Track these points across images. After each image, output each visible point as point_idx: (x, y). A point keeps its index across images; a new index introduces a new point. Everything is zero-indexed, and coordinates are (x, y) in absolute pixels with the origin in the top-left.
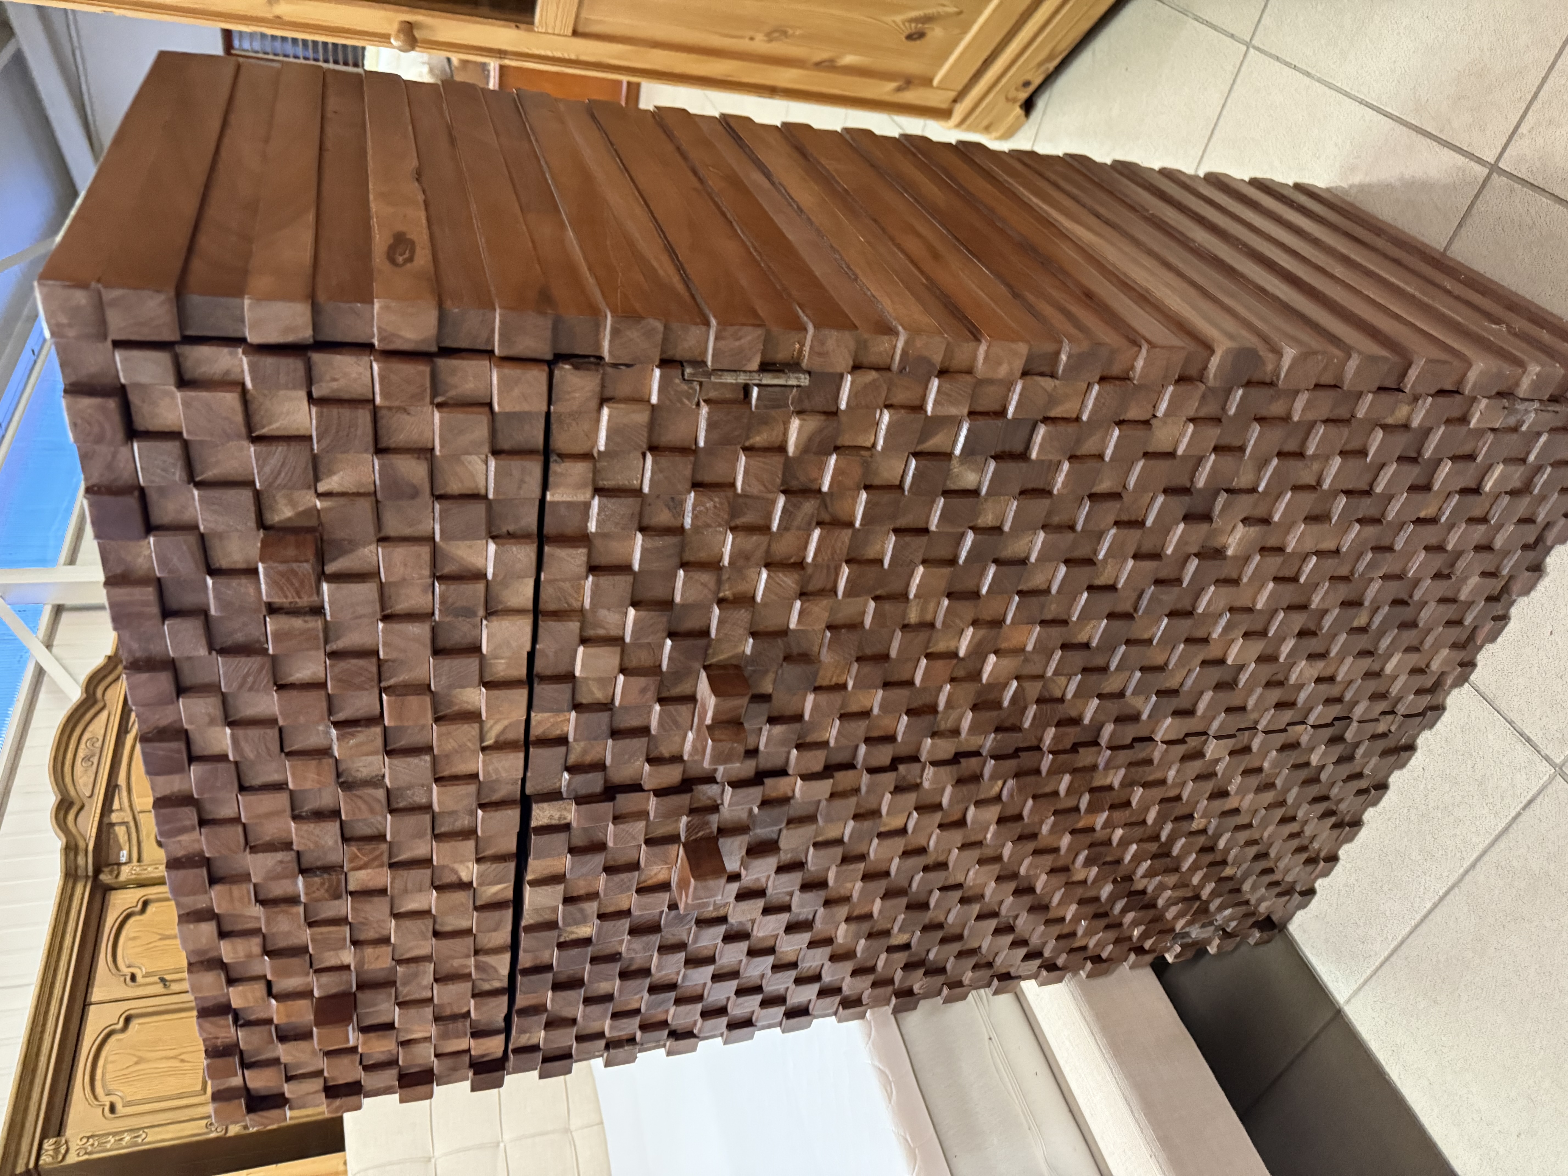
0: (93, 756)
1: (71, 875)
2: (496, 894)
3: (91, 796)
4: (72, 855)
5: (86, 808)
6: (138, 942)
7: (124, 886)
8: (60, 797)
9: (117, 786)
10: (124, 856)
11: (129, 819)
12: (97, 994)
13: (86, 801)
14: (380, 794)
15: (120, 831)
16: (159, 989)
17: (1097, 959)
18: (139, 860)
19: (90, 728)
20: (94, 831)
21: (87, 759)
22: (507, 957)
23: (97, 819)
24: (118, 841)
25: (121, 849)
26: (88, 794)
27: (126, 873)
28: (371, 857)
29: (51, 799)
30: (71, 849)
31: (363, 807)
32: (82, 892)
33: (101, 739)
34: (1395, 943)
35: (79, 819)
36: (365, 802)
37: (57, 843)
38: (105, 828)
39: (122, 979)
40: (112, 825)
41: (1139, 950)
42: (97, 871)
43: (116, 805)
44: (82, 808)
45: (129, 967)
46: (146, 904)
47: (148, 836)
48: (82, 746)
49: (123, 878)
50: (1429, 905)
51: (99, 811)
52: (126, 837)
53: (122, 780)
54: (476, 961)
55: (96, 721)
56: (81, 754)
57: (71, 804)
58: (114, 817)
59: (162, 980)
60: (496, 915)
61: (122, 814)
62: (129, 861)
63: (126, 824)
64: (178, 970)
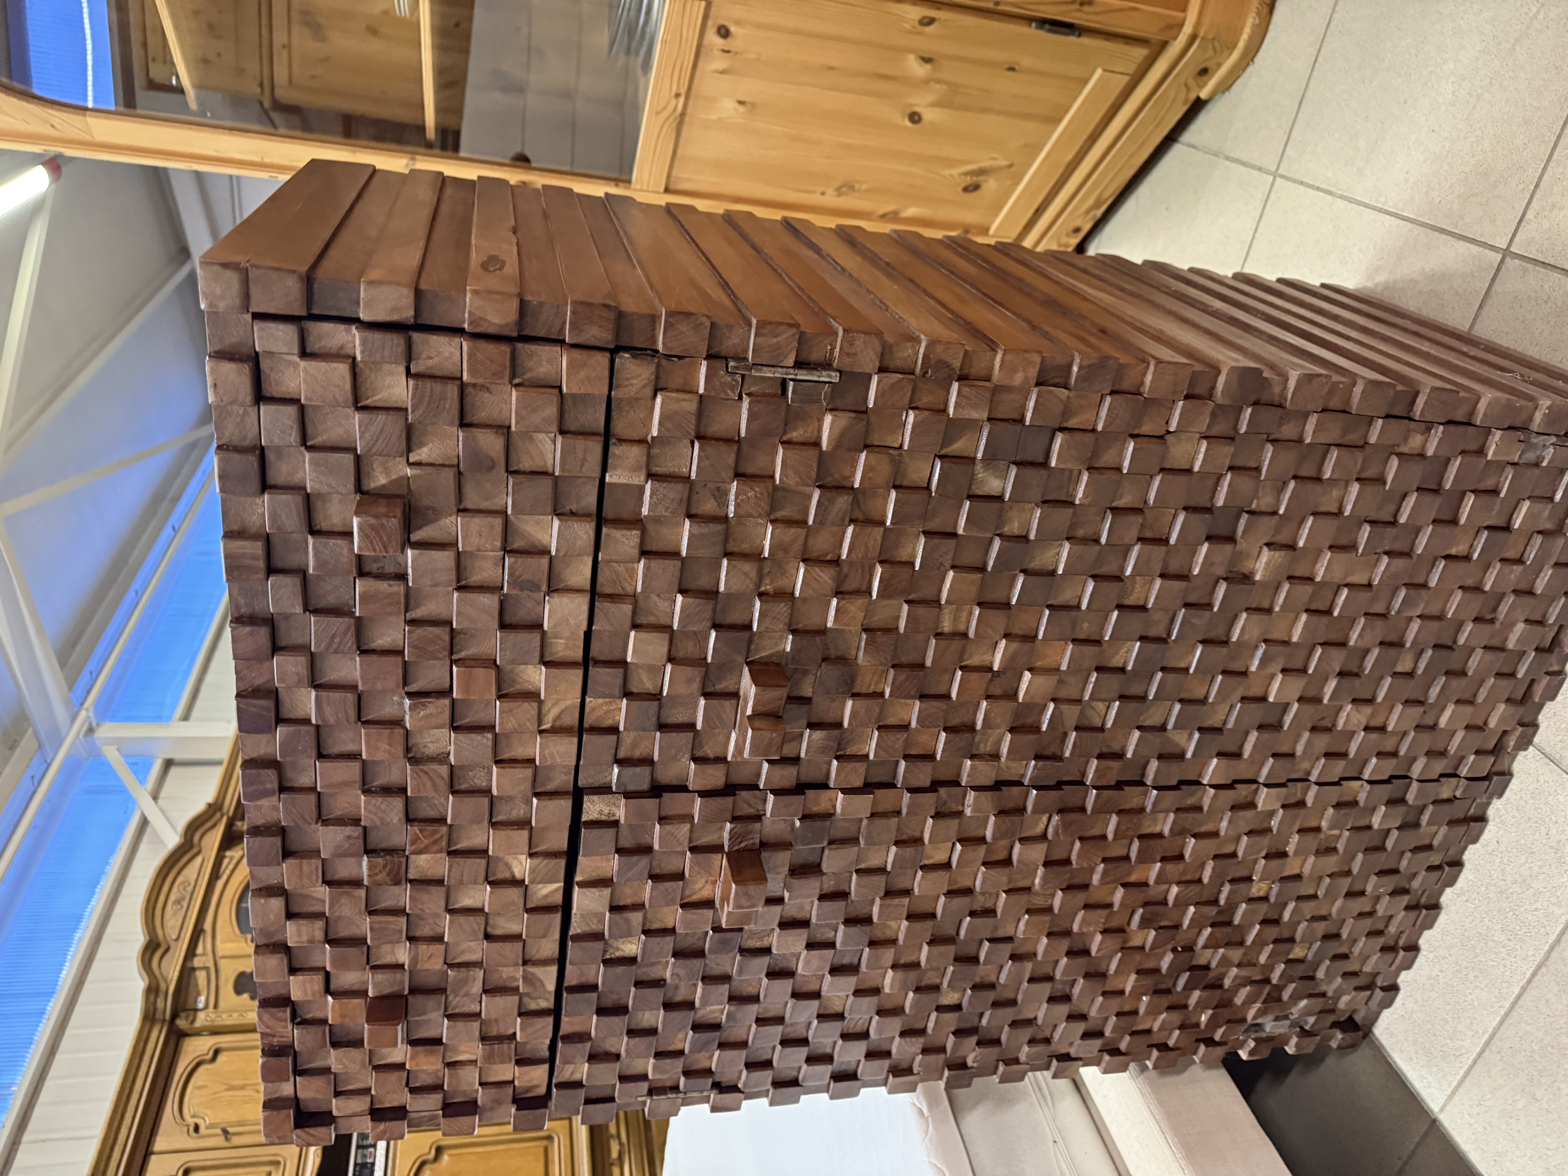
0: (183, 899)
1: (149, 1017)
2: (546, 896)
3: (177, 939)
4: (152, 998)
5: (171, 950)
6: (204, 1091)
7: (198, 1033)
8: (148, 938)
9: (202, 931)
10: (201, 1002)
11: (211, 964)
12: (160, 1144)
13: (172, 944)
14: (444, 770)
15: (201, 976)
16: (220, 1141)
17: (1163, 1047)
18: (216, 1006)
19: (185, 872)
20: (177, 974)
21: (178, 902)
22: (554, 969)
23: (180, 962)
24: (197, 985)
25: (199, 994)
26: (174, 937)
27: (202, 1019)
28: (432, 840)
29: (139, 939)
30: (152, 991)
31: (428, 784)
32: (158, 1036)
33: (193, 883)
34: (1487, 1036)
35: (164, 961)
36: (431, 779)
37: (140, 984)
38: (187, 972)
39: (185, 1129)
40: (194, 969)
41: (1210, 1042)
42: (175, 1016)
43: (200, 950)
44: (167, 950)
45: (193, 1116)
46: (217, 1052)
47: (226, 981)
48: (175, 889)
49: (198, 1024)
50: (1517, 990)
51: (183, 955)
52: (205, 983)
53: (208, 926)
54: (524, 971)
55: (190, 866)
56: (173, 897)
57: (158, 946)
58: (197, 962)
59: (225, 1132)
60: (546, 918)
61: (204, 958)
62: (206, 1007)
63: (207, 969)
64: (240, 1124)
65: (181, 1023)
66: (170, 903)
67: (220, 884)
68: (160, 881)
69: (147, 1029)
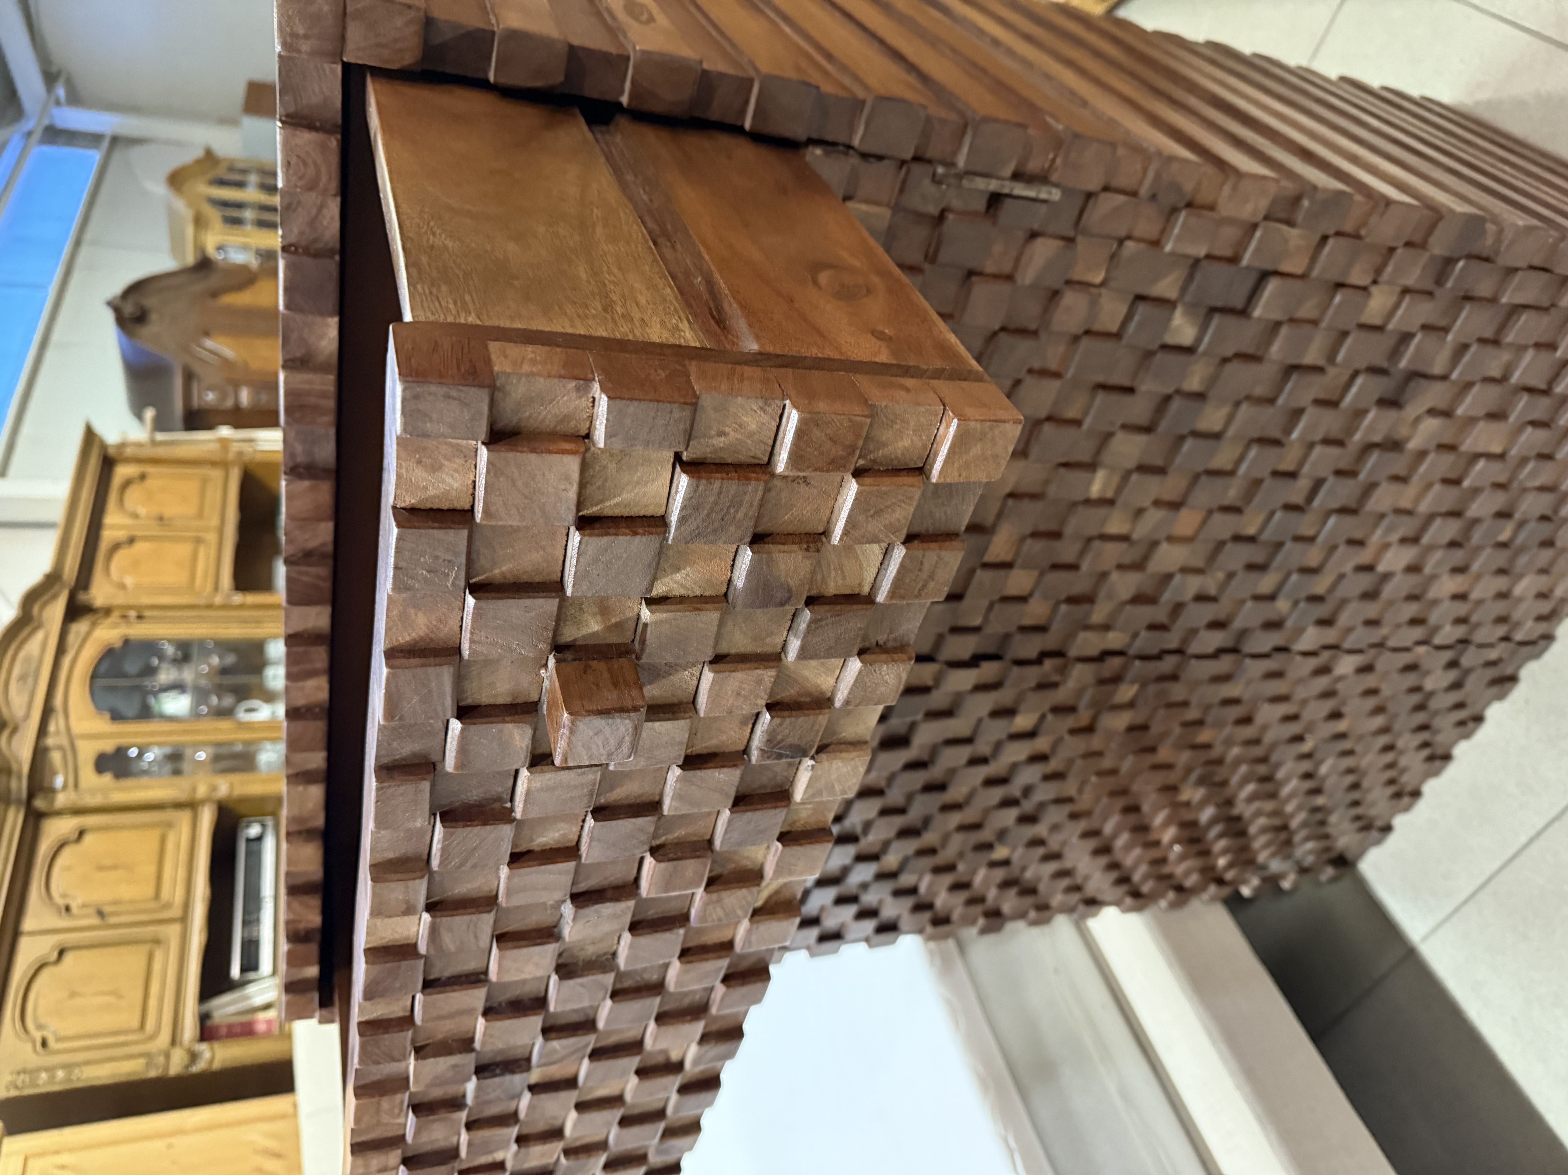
0: (28, 677)
3: (25, 719)
5: (21, 731)
6: (72, 873)
7: (59, 813)
9: (53, 711)
10: (59, 781)
11: (66, 744)
12: (28, 924)
13: (21, 724)
15: (56, 757)
16: (95, 921)
18: (76, 786)
19: (27, 646)
20: (29, 755)
23: (32, 742)
24: (52, 766)
25: (56, 775)
26: (22, 715)
27: (61, 800)
32: (15, 819)
33: (36, 659)
35: (13, 741)
38: (40, 753)
39: (56, 909)
40: (48, 750)
42: (31, 796)
43: (52, 730)
44: (16, 730)
45: (63, 897)
46: (81, 833)
47: (85, 761)
48: (16, 666)
49: (58, 804)
51: (34, 734)
52: (62, 763)
53: (58, 704)
55: (33, 638)
56: (16, 671)
58: (50, 741)
59: (100, 912)
61: (58, 738)
62: (65, 787)
63: (61, 748)
64: (116, 903)
65: (39, 803)
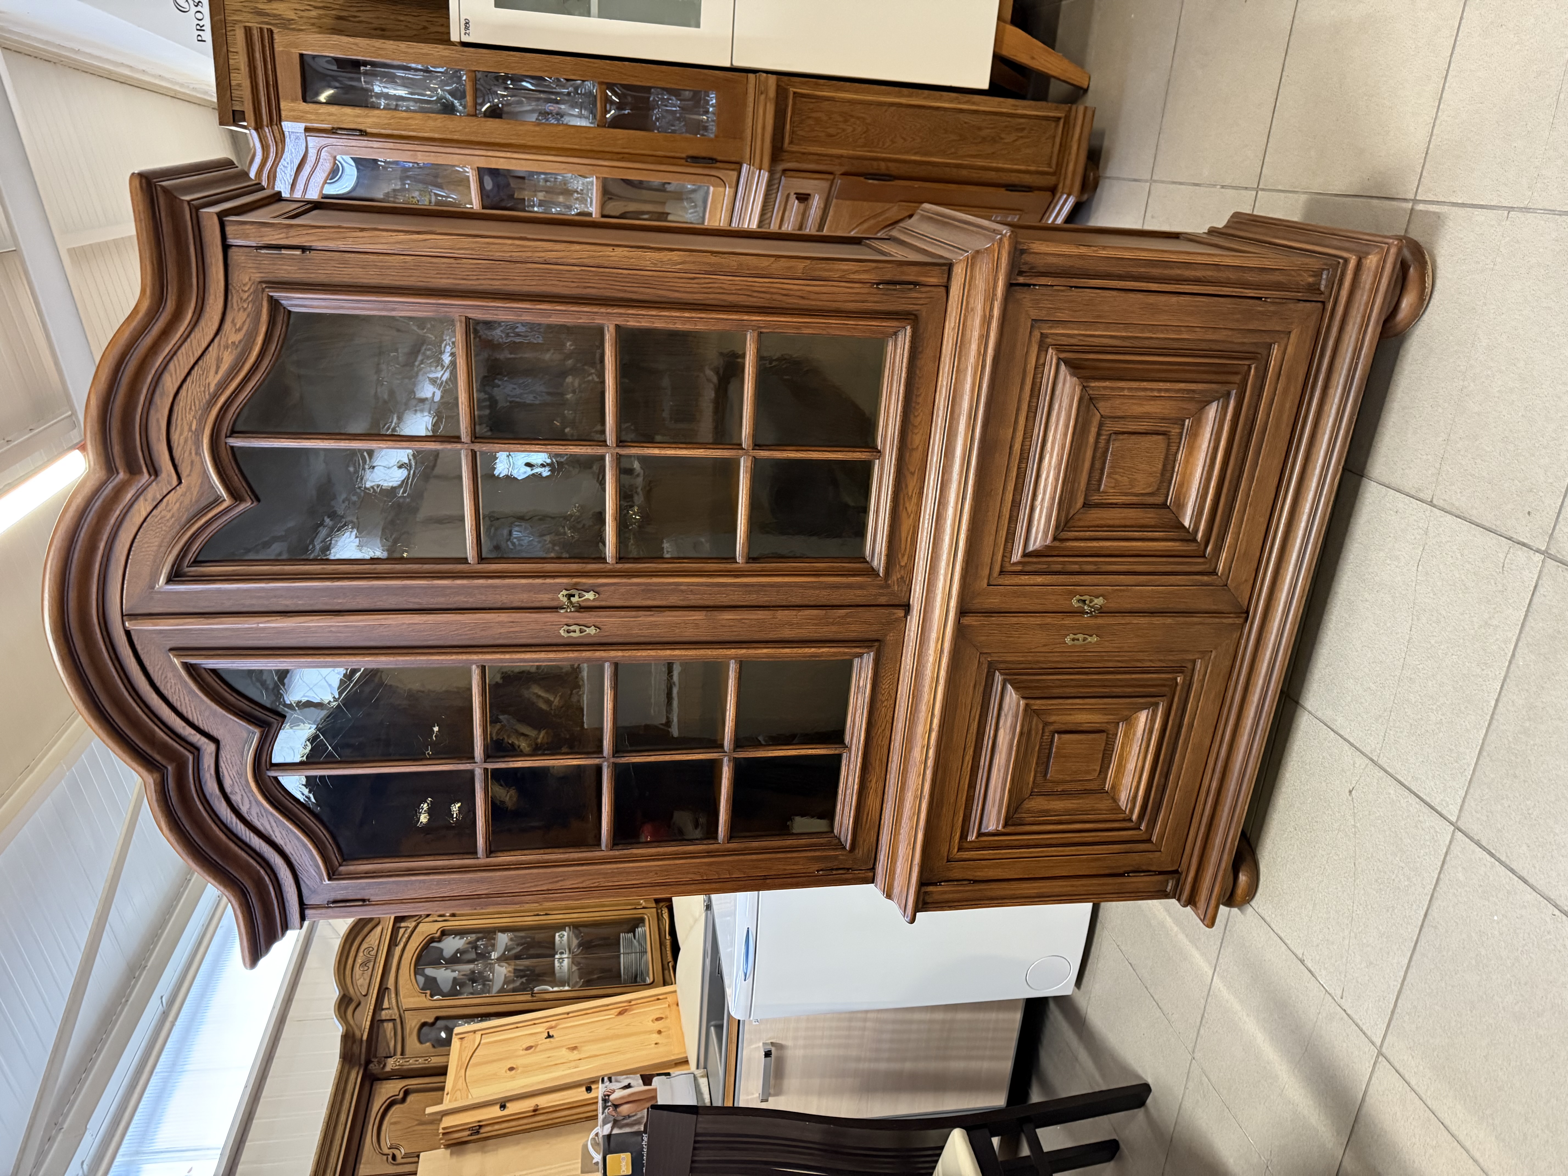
66: (357, 965)
67: (398, 950)
68: (347, 946)
69: (346, 1071)
